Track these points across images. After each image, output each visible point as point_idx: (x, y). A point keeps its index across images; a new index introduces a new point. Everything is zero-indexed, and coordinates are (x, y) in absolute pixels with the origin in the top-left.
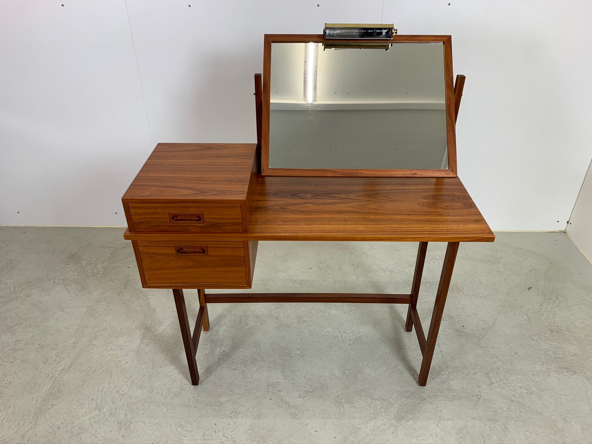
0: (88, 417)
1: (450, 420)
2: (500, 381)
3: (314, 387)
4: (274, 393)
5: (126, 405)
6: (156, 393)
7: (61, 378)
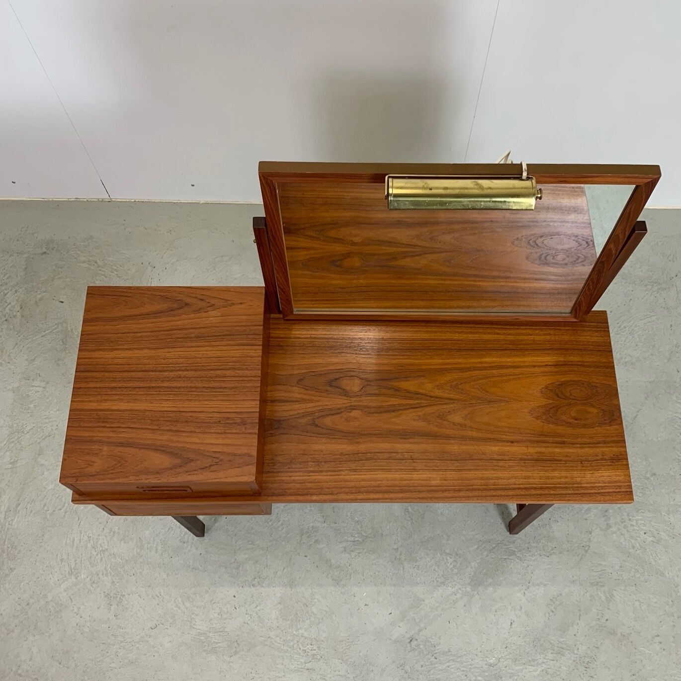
0: (63, 587)
1: (542, 586)
3: (365, 535)
4: (310, 545)
6: (147, 549)
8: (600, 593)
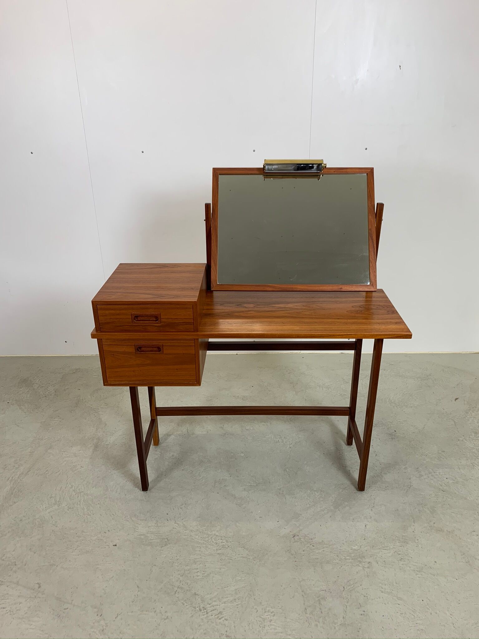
0: (48, 511)
1: (383, 506)
2: (429, 474)
3: (258, 482)
4: (221, 488)
5: (83, 501)
6: (110, 491)
7: (20, 480)
8: (425, 509)
